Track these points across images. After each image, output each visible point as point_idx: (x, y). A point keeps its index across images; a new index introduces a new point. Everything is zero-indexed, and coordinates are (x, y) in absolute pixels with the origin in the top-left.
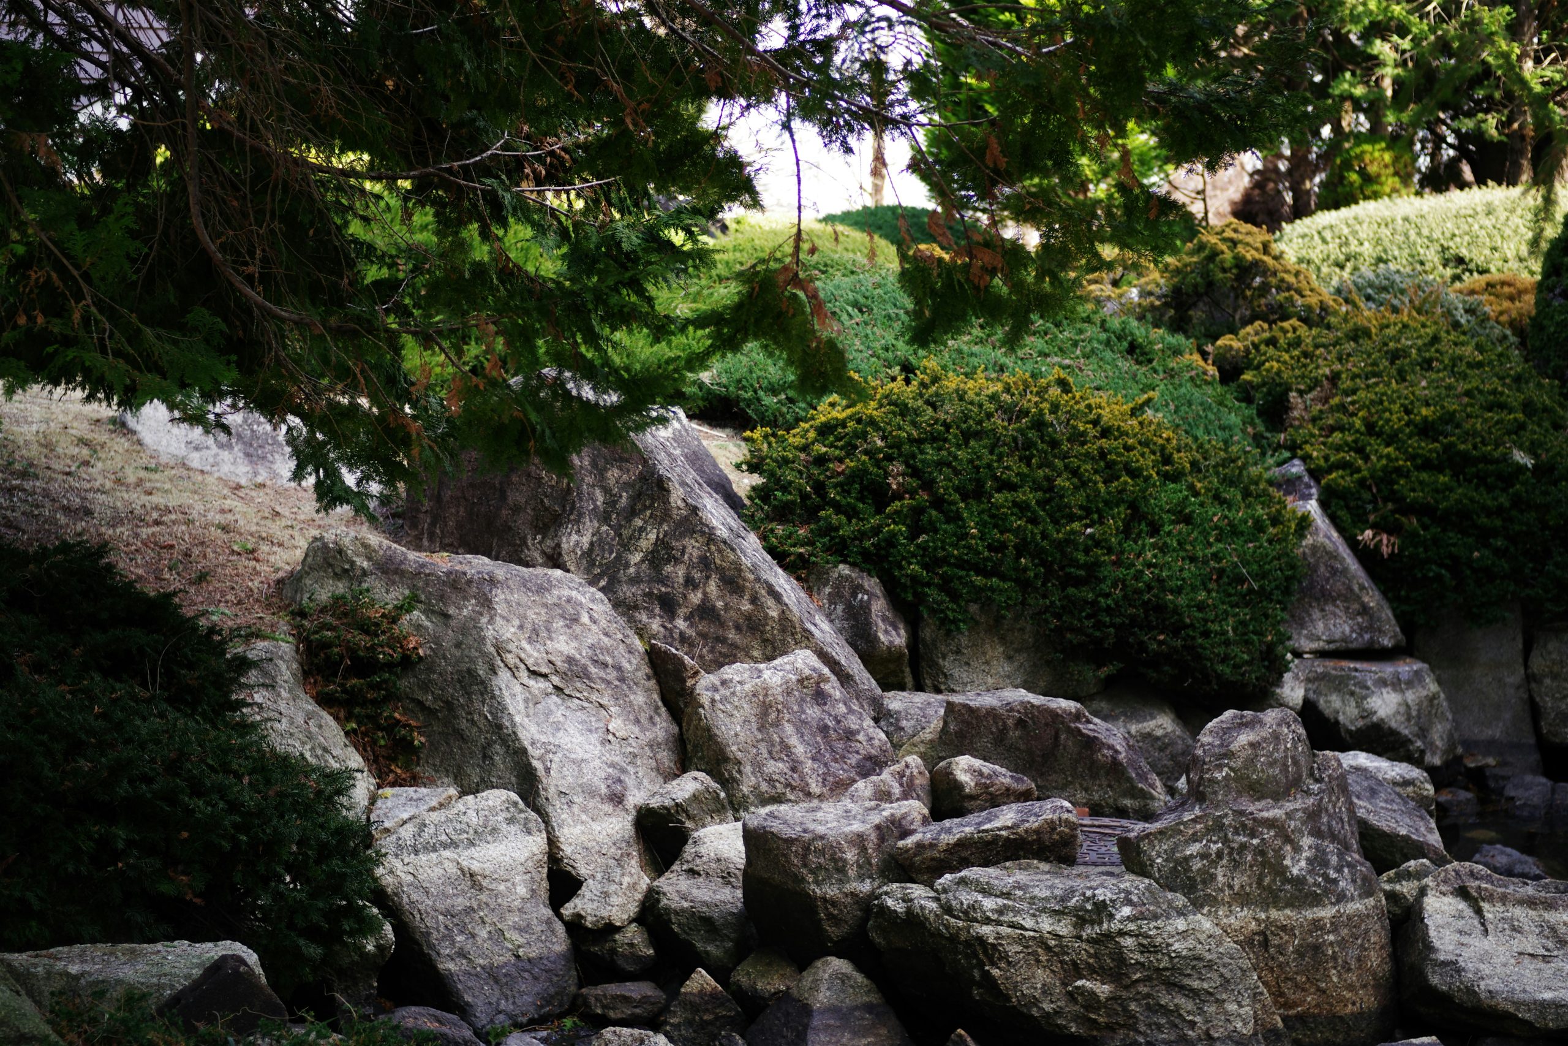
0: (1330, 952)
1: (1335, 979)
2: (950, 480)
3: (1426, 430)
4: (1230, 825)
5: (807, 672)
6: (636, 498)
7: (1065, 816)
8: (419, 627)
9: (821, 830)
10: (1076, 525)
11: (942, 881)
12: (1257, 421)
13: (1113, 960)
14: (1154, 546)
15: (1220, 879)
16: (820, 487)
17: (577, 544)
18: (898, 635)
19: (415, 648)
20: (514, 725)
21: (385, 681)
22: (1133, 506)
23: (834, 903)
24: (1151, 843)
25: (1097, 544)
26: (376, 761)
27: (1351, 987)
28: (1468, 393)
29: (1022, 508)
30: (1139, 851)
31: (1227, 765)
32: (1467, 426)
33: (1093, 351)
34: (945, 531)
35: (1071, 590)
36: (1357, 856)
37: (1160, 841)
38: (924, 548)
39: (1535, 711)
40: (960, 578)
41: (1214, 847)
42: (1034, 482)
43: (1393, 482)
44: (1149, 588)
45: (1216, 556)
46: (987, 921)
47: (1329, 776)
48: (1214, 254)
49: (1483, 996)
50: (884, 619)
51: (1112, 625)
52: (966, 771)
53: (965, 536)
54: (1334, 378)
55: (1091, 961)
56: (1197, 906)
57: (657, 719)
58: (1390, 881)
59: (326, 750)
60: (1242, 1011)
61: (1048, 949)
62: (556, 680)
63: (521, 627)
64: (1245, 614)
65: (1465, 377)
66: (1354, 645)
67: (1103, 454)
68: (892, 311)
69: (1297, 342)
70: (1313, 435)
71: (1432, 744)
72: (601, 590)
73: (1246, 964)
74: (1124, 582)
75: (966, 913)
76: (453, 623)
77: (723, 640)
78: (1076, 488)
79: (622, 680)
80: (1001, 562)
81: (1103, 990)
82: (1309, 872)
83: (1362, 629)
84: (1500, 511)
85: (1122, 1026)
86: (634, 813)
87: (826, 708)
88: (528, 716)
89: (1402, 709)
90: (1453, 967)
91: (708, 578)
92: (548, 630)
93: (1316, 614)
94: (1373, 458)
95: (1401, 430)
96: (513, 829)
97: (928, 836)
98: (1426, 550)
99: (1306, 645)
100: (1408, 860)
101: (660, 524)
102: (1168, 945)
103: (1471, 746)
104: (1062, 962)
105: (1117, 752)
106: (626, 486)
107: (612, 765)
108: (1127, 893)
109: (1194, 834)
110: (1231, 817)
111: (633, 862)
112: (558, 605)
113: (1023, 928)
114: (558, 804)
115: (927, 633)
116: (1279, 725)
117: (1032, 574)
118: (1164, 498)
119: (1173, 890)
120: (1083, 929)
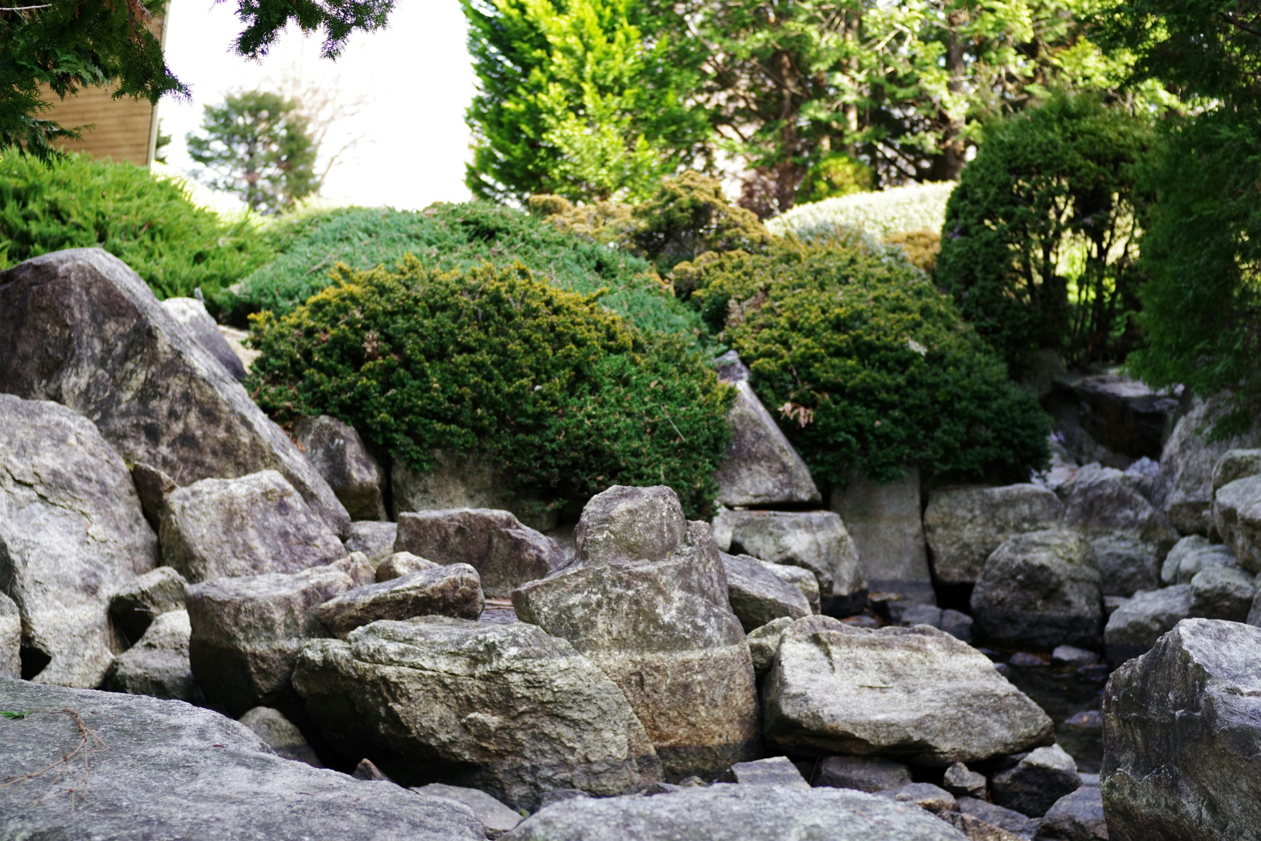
0: (699, 690)
1: (703, 714)
2: (417, 344)
3: (839, 325)
4: (608, 579)
5: (271, 486)
6: (129, 346)
7: (466, 576)
9: (251, 593)
10: (525, 381)
11: (354, 633)
12: (703, 324)
13: (502, 694)
14: (594, 401)
15: (601, 626)
16: (307, 354)
17: (75, 385)
18: (371, 473)
22: (577, 369)
23: (263, 659)
24: (538, 594)
25: (544, 398)
27: (717, 721)
28: (876, 299)
29: (479, 367)
30: (528, 602)
31: (607, 529)
32: (872, 322)
33: (565, 266)
34: (412, 386)
35: (521, 436)
36: (724, 610)
37: (547, 593)
38: (393, 400)
39: (930, 555)
40: (424, 425)
41: (594, 598)
42: (491, 347)
43: (809, 366)
44: (589, 435)
45: (649, 413)
46: (391, 662)
47: (700, 541)
48: (673, 198)
49: (826, 720)
50: (358, 460)
51: (558, 466)
52: (405, 565)
53: (428, 389)
54: (766, 289)
55: (483, 696)
56: (579, 648)
57: (137, 528)
58: (758, 636)
60: (617, 739)
61: (445, 686)
62: (40, 489)
63: (10, 443)
64: (675, 463)
65: (875, 288)
66: (776, 499)
67: (552, 328)
68: (395, 235)
69: (740, 266)
70: (745, 332)
71: (840, 577)
72: (96, 422)
73: (622, 698)
74: (566, 430)
75: (372, 656)
77: (200, 463)
78: (527, 353)
79: (105, 493)
80: (460, 413)
81: (493, 720)
82: (679, 619)
83: (783, 485)
84: (898, 389)
85: (510, 753)
86: (107, 603)
87: (288, 517)
88: (10, 517)
89: (814, 547)
90: (803, 698)
91: (189, 410)
92: (35, 447)
94: (794, 348)
95: (817, 325)
97: (348, 598)
98: (837, 420)
99: (736, 499)
100: (773, 617)
101: (149, 366)
102: (551, 681)
103: (876, 585)
104: (457, 698)
105: (541, 551)
106: (122, 336)
107: (89, 562)
108: (515, 635)
109: (577, 586)
110: (609, 571)
111: (97, 638)
112: (48, 428)
113: (423, 668)
114: (33, 591)
115: (398, 475)
116: (655, 496)
117: (486, 422)
118: (606, 366)
119: (557, 635)
120: (475, 668)
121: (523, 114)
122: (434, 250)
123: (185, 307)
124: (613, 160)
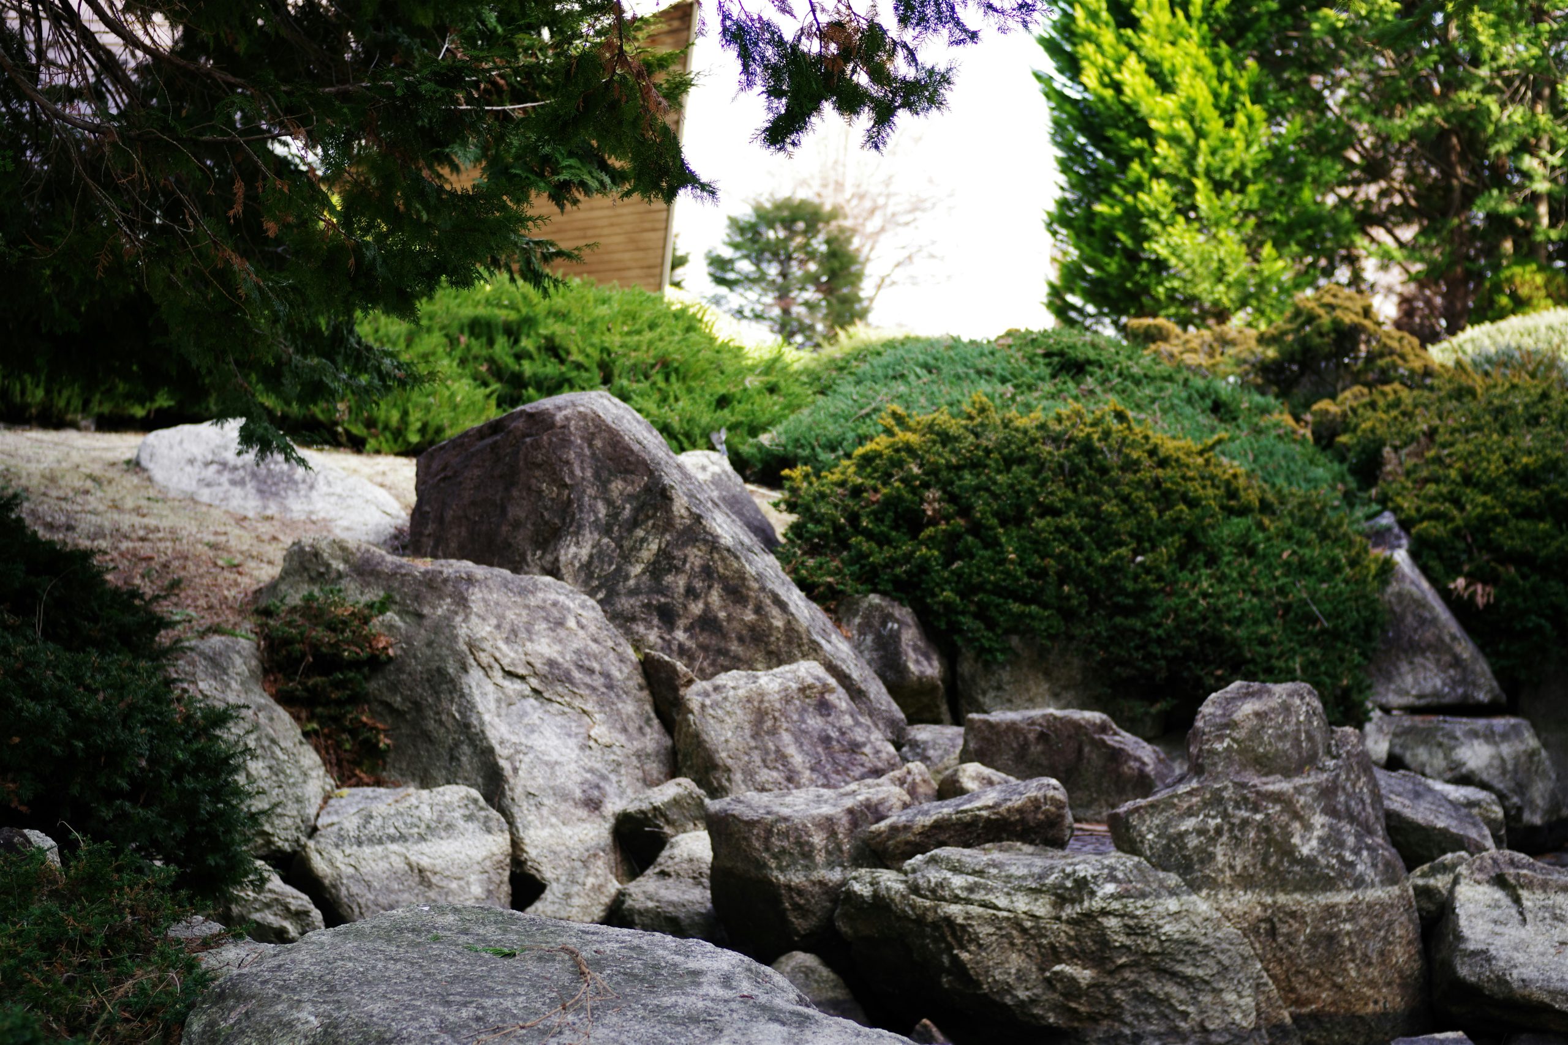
0: (1347, 943)
1: (1353, 974)
2: (989, 505)
3: (1527, 478)
4: (1230, 799)
5: (810, 680)
6: (639, 509)
7: (1051, 793)
8: (391, 627)
9: (785, 811)
10: (1123, 551)
11: (911, 863)
12: (1349, 479)
13: (1095, 942)
14: (1211, 576)
15: (1220, 859)
16: (854, 518)
17: (575, 556)
18: (931, 665)
19: (385, 648)
20: (482, 723)
21: (351, 680)
22: (1189, 535)
23: (800, 892)
24: (1141, 817)
25: (1148, 572)
26: (339, 764)
27: (1372, 984)
29: (1065, 533)
30: (1128, 827)
31: (1229, 736)
33: (1172, 407)
34: (982, 557)
35: (1118, 620)
36: (1380, 841)
37: (1152, 816)
38: (959, 574)
40: (997, 606)
41: (1212, 823)
42: (1080, 508)
43: (1488, 531)
44: (1205, 619)
45: (1281, 590)
46: (956, 900)
47: (1348, 752)
48: (1311, 318)
49: (1515, 985)
50: (916, 649)
51: (1165, 657)
52: (973, 779)
53: (1003, 561)
54: (1432, 433)
55: (1071, 944)
56: (1194, 887)
57: (648, 730)
58: (1424, 875)
59: (273, 741)
60: (1242, 1002)
61: (1024, 931)
62: (534, 682)
63: (498, 627)
64: (1315, 654)
66: (1446, 700)
67: (1157, 483)
68: (961, 370)
69: (1397, 403)
70: (1404, 488)
71: (1531, 802)
72: (600, 602)
73: (1248, 951)
74: (1176, 611)
75: (933, 891)
76: (426, 622)
77: (725, 653)
78: (1125, 515)
79: (610, 687)
80: (1042, 590)
81: (1084, 975)
82: (1323, 852)
83: (1455, 683)
85: (1106, 1017)
86: (612, 821)
87: (830, 719)
88: (499, 716)
89: (1496, 763)
90: (1484, 956)
91: (710, 587)
92: (528, 631)
93: (1405, 667)
94: (1469, 507)
95: (1499, 478)
96: (471, 826)
97: (904, 819)
98: (1525, 600)
99: (1394, 700)
100: (1444, 852)
101: (663, 534)
102: (1158, 927)
105: (1144, 764)
106: (630, 498)
107: (591, 771)
108: (1112, 869)
109: (1190, 808)
110: (1231, 789)
111: (600, 863)
112: (543, 608)
113: (996, 908)
114: (525, 805)
115: (966, 668)
116: (1290, 695)
117: (1075, 602)
118: (1226, 532)
119: (1165, 869)
120: (1062, 908)
121: (1119, 219)
122: (1009, 388)
123: (706, 462)
124: (1233, 275)
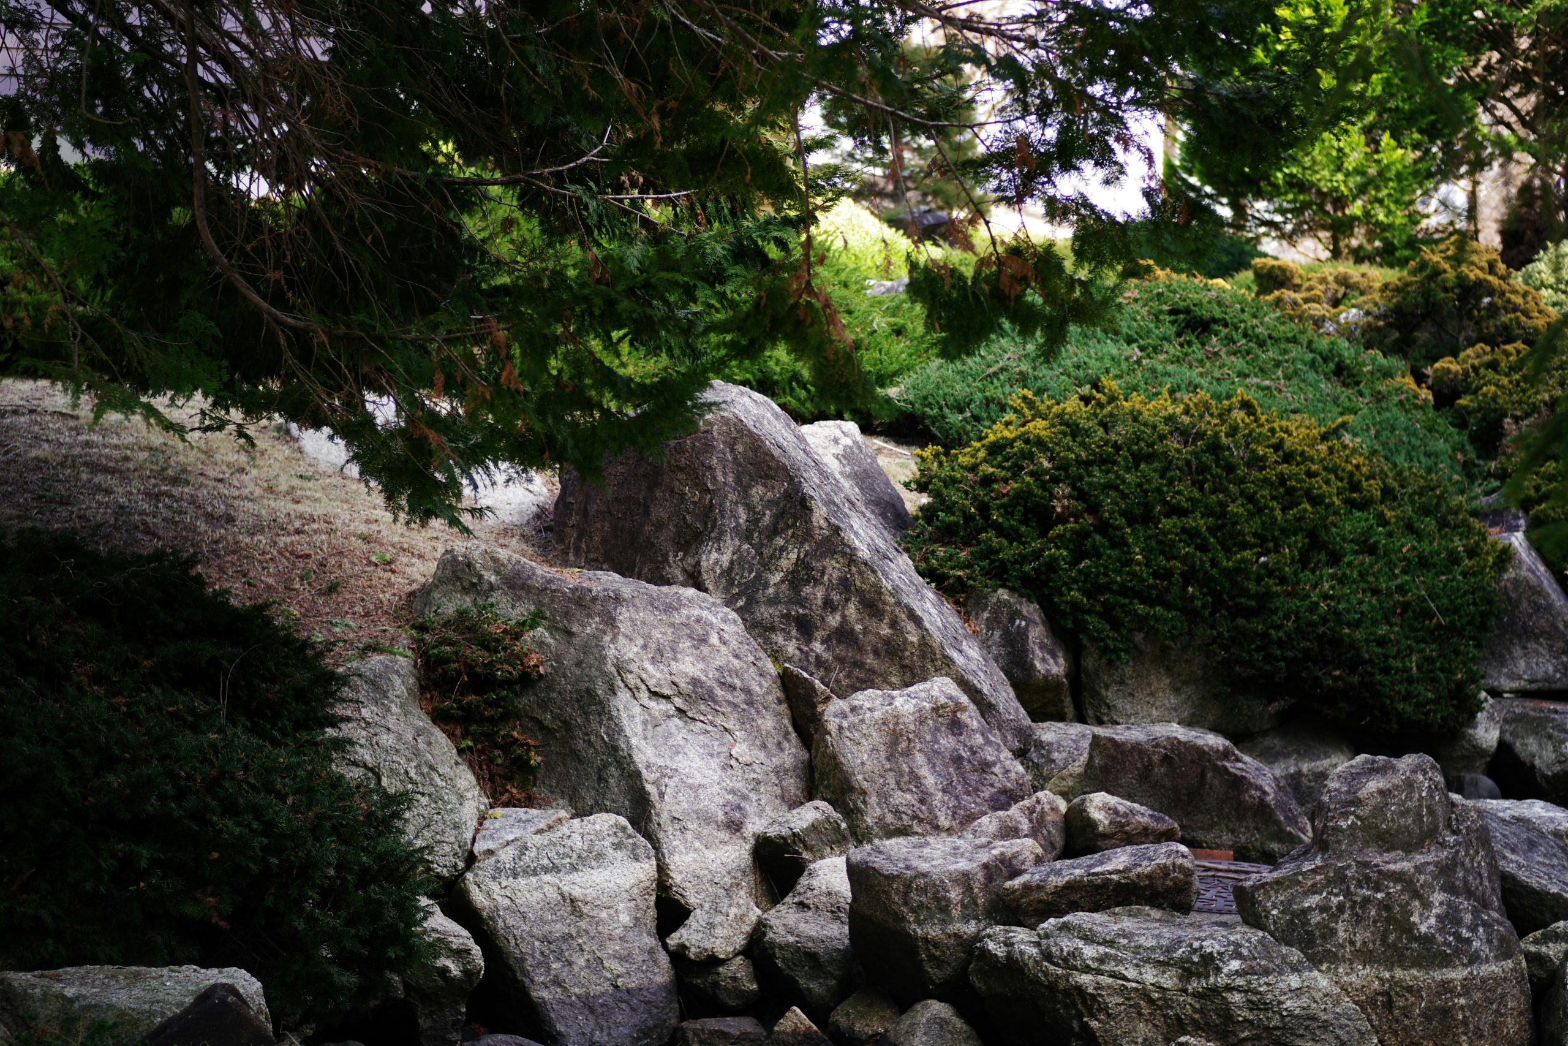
0: (1461, 1017)
1: (1465, 1045)
2: (1117, 504)
4: (1353, 878)
5: (943, 700)
6: (779, 516)
7: (1180, 861)
8: (541, 644)
9: (924, 867)
10: (1247, 554)
11: (1044, 925)
12: (1468, 447)
13: (1219, 1016)
14: (1333, 577)
15: (1341, 934)
16: (984, 509)
17: (717, 562)
18: (1057, 663)
19: (536, 666)
20: (630, 747)
21: (504, 699)
22: (1312, 535)
23: (936, 945)
24: (1266, 893)
25: (1270, 573)
26: (492, 780)
29: (1191, 534)
30: (1254, 902)
31: (1353, 813)
33: (1296, 372)
34: (1109, 557)
35: (1241, 621)
36: (1495, 915)
37: (1277, 892)
38: (1086, 574)
40: (1123, 606)
41: (1335, 900)
42: (1206, 507)
44: (1324, 620)
45: (1400, 589)
46: (1087, 969)
47: (1467, 828)
48: (1436, 273)
50: (1042, 647)
51: (1284, 659)
52: (1100, 809)
53: (1130, 562)
54: (1553, 404)
55: (1196, 1016)
56: (1315, 961)
57: (786, 745)
58: (1536, 942)
59: (432, 768)
61: (1151, 1001)
62: (678, 702)
63: (645, 647)
64: (1431, 650)
66: (1558, 686)
67: (1282, 479)
69: (1519, 366)
70: (1524, 464)
72: (738, 611)
73: (1366, 1026)
74: (1297, 614)
75: (1065, 960)
76: (576, 641)
77: (859, 665)
78: (1251, 515)
79: (750, 703)
80: (1167, 590)
82: (1439, 930)
86: (753, 841)
87: (962, 738)
88: (645, 739)
91: (847, 600)
92: (673, 650)
93: (1518, 652)
96: (619, 854)
97: (1037, 877)
99: (1506, 684)
100: (1558, 920)
101: (802, 543)
102: (1280, 1003)
105: (1265, 793)
106: (770, 503)
107: (733, 792)
108: (1238, 945)
109: (1314, 885)
110: (1354, 869)
111: (742, 893)
112: (686, 625)
113: (1125, 978)
114: (670, 829)
115: (1089, 662)
116: (1414, 772)
117: (1199, 603)
118: (1348, 527)
119: (1289, 944)
120: (1188, 982)
122: (1135, 351)
123: (838, 434)
